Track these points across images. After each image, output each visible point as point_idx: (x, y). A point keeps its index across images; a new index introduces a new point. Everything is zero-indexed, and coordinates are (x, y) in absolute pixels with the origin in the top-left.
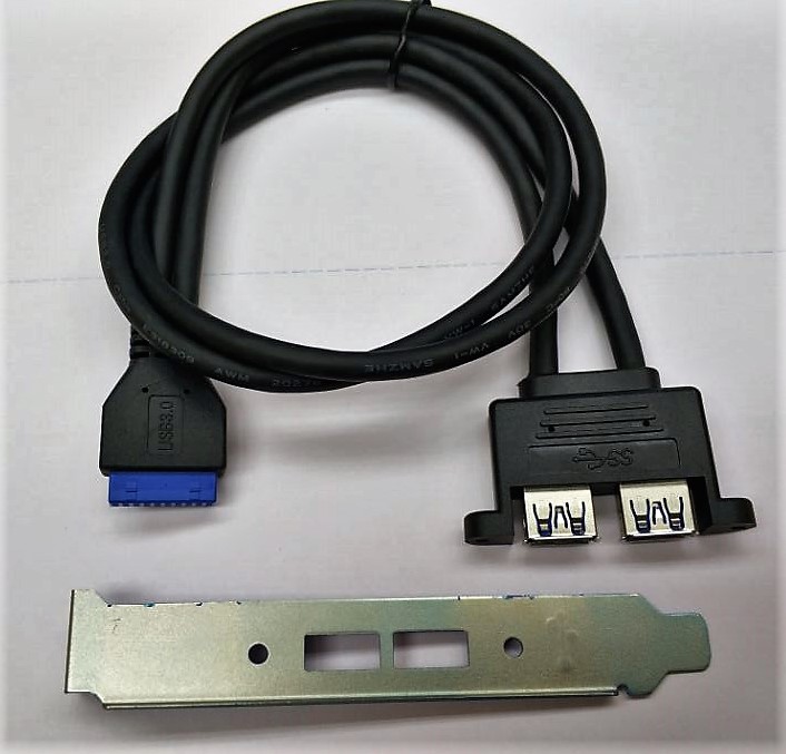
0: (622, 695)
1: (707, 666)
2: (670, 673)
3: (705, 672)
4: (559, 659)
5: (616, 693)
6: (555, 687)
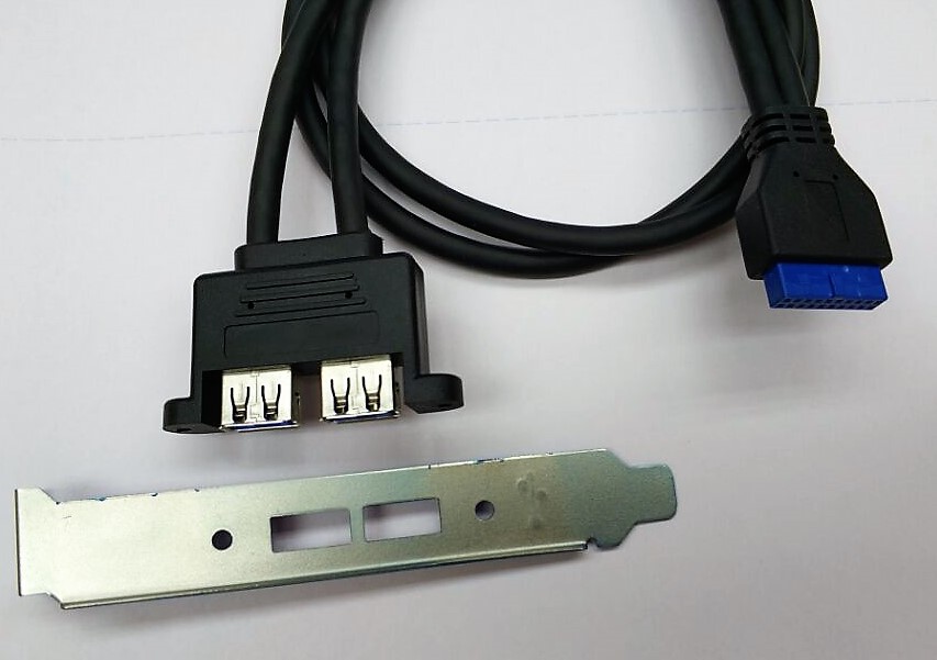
0: (592, 548)
1: (674, 514)
2: (636, 524)
3: (672, 520)
4: (530, 519)
5: (586, 547)
6: (525, 545)
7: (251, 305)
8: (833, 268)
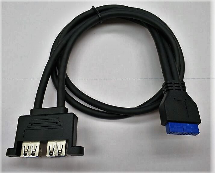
7: (32, 125)
8: (184, 124)
